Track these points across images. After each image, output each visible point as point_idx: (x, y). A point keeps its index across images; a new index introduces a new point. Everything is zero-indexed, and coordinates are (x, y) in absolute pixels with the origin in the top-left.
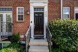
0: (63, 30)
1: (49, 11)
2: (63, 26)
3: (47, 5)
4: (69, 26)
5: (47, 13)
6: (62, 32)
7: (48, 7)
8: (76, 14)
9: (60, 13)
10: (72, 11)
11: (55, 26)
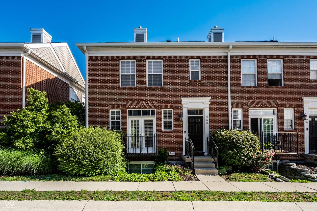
0: (229, 143)
1: (211, 115)
2: (229, 138)
3: (208, 106)
4: (235, 138)
5: (208, 118)
6: (229, 145)
7: (210, 109)
8: (252, 119)
9: (228, 118)
10: (246, 114)
11: (221, 139)
